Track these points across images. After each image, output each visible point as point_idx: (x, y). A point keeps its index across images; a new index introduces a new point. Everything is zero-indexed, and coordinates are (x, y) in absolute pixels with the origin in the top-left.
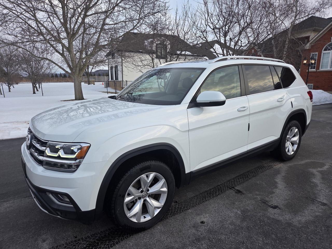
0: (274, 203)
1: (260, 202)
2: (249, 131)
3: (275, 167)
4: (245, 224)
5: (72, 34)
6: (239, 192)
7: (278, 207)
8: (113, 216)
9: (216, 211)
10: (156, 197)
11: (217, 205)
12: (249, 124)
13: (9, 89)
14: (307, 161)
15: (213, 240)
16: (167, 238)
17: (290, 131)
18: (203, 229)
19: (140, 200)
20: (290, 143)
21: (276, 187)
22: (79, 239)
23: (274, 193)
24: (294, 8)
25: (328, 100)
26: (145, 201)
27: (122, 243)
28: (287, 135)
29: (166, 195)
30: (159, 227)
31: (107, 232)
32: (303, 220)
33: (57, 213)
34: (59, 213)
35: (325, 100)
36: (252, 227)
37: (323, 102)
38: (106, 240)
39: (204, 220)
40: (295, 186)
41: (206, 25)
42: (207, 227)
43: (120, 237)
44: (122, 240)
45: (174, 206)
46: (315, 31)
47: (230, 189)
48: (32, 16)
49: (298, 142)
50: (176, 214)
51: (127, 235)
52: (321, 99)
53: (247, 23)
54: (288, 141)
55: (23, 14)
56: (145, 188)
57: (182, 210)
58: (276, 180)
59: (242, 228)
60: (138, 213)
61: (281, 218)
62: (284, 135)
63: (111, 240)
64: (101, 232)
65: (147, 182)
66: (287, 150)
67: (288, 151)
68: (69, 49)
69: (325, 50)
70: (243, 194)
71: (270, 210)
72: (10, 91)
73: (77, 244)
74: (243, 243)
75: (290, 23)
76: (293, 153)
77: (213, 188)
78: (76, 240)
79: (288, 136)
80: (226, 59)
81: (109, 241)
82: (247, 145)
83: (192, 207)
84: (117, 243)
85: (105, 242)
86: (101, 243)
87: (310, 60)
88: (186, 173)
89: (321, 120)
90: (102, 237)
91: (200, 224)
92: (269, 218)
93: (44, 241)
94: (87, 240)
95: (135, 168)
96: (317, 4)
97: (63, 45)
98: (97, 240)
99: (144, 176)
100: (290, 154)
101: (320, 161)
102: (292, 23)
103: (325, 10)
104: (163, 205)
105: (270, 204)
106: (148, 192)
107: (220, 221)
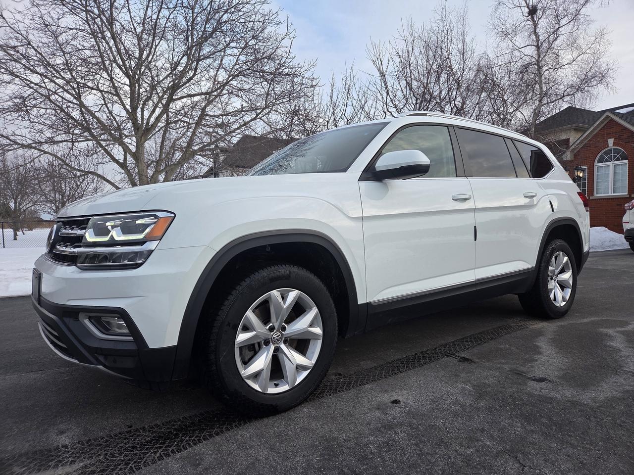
0: (539, 374)
1: (510, 373)
2: (475, 240)
3: (531, 327)
4: (482, 404)
5: (144, 130)
6: (465, 360)
7: (547, 380)
8: (213, 369)
9: (421, 386)
10: (301, 344)
11: (422, 378)
12: (475, 227)
13: (15, 235)
14: (592, 319)
15: (420, 426)
16: (323, 425)
17: (554, 257)
18: (396, 411)
19: (267, 346)
20: (557, 283)
21: (540, 353)
22: (137, 429)
23: (536, 360)
24: (537, 86)
25: (617, 243)
26: (277, 350)
27: (228, 434)
28: (548, 264)
29: (320, 343)
30: (306, 410)
31: (197, 419)
32: (602, 396)
33: (97, 359)
34: (101, 358)
35: (612, 243)
36: (498, 407)
37: (609, 247)
38: (194, 430)
39: (400, 398)
40: (575, 351)
41: (385, 112)
42: (405, 408)
43: (223, 424)
44: (227, 429)
45: (336, 380)
46: (577, 130)
47: (448, 356)
48: (75, 98)
49: (571, 282)
50: (339, 391)
51: (240, 421)
52: (605, 242)
53: (457, 108)
54: (552, 279)
55: (57, 94)
56: (277, 322)
57: (353, 386)
58: (537, 343)
59: (478, 409)
60: (262, 370)
61: (554, 395)
62: (543, 264)
63: (204, 430)
64: (184, 418)
65: (282, 307)
66: (552, 296)
67: (555, 299)
68: (137, 156)
69: (600, 161)
70: (475, 363)
71: (532, 383)
72: (15, 239)
73: (132, 436)
74: (483, 430)
75: (532, 111)
76: (563, 303)
77: (412, 355)
78: (130, 431)
79: (550, 268)
80: (425, 115)
81: (201, 430)
82: (474, 269)
83: (372, 381)
84: (217, 434)
85: (191, 432)
86: (183, 435)
87: (576, 171)
88: (359, 302)
89: (609, 268)
90: (185, 425)
91: (390, 405)
92: (530, 395)
93: (62, 433)
94: (154, 430)
95: (259, 273)
96: (575, 79)
97: (126, 150)
98: (175, 430)
99: (275, 293)
100: (558, 305)
101: (619, 319)
102: (535, 110)
103: (590, 89)
104: (314, 363)
105: (530, 375)
106: (283, 332)
107: (432, 400)
